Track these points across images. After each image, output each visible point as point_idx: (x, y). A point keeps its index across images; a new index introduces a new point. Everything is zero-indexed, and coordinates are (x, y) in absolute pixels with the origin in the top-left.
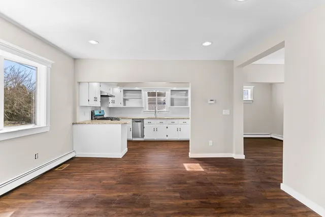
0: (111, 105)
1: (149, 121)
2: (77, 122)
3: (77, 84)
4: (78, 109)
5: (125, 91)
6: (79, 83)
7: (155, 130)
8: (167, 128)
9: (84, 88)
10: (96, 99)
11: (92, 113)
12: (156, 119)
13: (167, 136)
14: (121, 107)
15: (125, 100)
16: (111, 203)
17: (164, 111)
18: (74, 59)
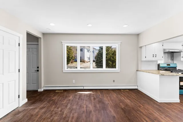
2: (139, 70)
3: (139, 48)
10: (154, 56)
11: (159, 65)
18: (138, 35)
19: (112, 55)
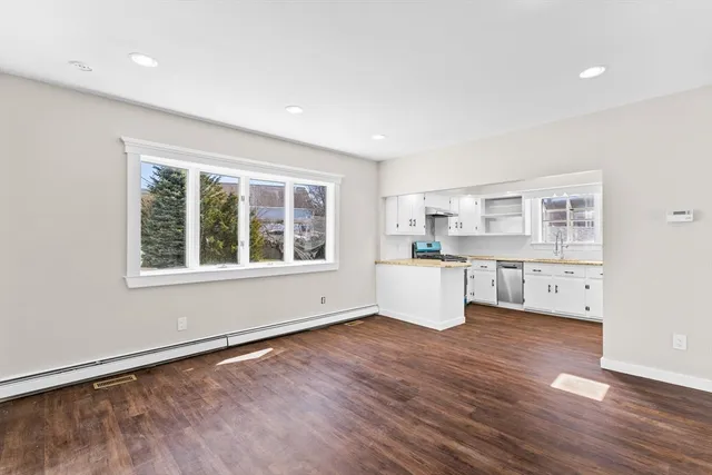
0: (453, 232)
1: (537, 267)
2: (382, 260)
3: (381, 200)
4: (383, 239)
5: (489, 202)
6: (385, 198)
7: (553, 288)
8: (587, 287)
9: (391, 204)
10: (413, 223)
11: (414, 247)
12: (562, 262)
13: (587, 309)
14: (477, 233)
15: (488, 221)
16: (364, 378)
17: (590, 245)
18: (379, 163)
19: (223, 211)
